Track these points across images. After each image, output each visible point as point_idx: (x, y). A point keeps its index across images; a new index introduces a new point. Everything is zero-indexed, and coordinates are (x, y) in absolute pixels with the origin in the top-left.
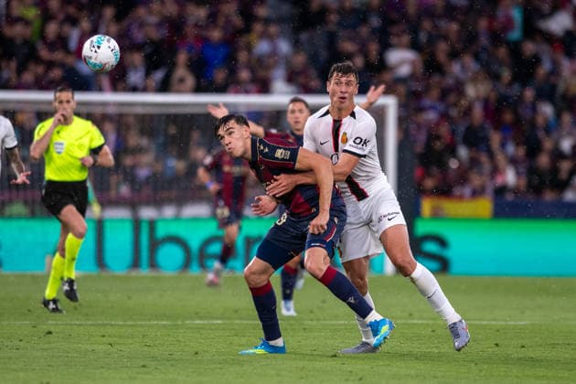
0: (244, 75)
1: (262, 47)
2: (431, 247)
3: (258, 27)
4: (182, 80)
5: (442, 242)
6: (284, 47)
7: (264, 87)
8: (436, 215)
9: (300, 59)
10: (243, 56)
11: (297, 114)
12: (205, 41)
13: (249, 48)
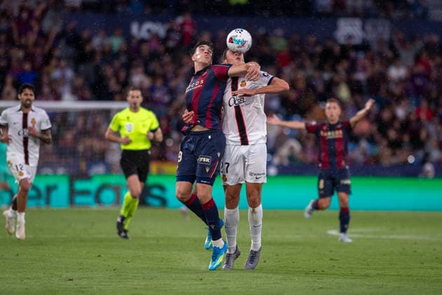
0: (46, 90)
1: (56, 74)
2: (156, 192)
3: (54, 62)
4: (9, 94)
5: (162, 188)
6: (69, 73)
7: (58, 97)
8: (160, 173)
9: (79, 82)
10: (45, 79)
11: (332, 110)
12: (23, 71)
13: (49, 74)
